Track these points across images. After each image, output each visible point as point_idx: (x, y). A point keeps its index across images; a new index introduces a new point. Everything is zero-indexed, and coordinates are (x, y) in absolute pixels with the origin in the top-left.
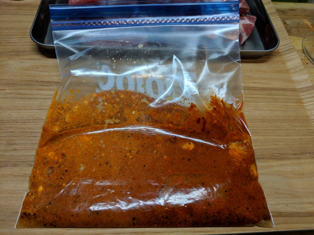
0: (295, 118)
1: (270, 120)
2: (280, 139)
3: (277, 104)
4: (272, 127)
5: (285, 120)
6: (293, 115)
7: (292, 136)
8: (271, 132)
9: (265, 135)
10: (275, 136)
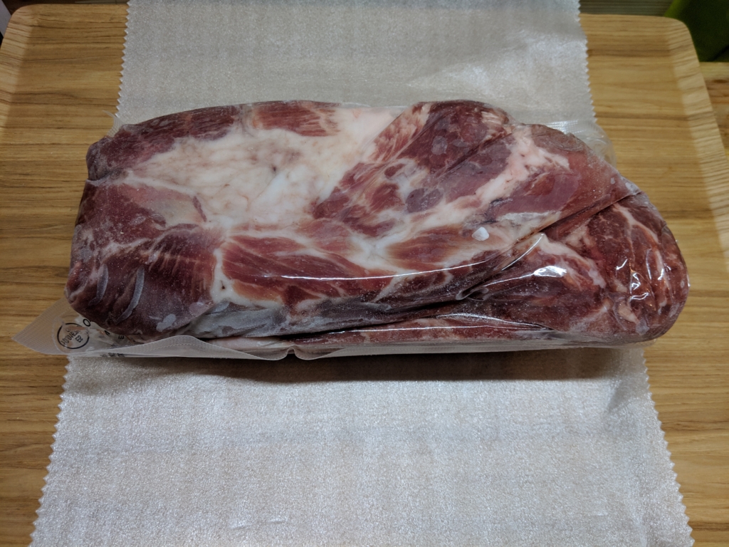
0: (723, 352)
1: (680, 357)
2: (693, 394)
3: (695, 324)
4: (681, 370)
5: (705, 357)
6: (721, 346)
7: (715, 387)
8: (679, 380)
9: (668, 385)
10: (685, 387)
